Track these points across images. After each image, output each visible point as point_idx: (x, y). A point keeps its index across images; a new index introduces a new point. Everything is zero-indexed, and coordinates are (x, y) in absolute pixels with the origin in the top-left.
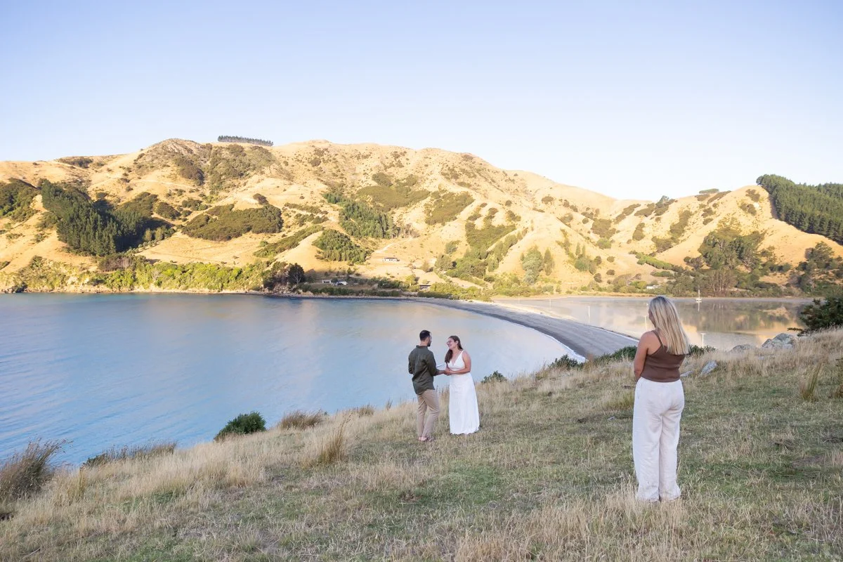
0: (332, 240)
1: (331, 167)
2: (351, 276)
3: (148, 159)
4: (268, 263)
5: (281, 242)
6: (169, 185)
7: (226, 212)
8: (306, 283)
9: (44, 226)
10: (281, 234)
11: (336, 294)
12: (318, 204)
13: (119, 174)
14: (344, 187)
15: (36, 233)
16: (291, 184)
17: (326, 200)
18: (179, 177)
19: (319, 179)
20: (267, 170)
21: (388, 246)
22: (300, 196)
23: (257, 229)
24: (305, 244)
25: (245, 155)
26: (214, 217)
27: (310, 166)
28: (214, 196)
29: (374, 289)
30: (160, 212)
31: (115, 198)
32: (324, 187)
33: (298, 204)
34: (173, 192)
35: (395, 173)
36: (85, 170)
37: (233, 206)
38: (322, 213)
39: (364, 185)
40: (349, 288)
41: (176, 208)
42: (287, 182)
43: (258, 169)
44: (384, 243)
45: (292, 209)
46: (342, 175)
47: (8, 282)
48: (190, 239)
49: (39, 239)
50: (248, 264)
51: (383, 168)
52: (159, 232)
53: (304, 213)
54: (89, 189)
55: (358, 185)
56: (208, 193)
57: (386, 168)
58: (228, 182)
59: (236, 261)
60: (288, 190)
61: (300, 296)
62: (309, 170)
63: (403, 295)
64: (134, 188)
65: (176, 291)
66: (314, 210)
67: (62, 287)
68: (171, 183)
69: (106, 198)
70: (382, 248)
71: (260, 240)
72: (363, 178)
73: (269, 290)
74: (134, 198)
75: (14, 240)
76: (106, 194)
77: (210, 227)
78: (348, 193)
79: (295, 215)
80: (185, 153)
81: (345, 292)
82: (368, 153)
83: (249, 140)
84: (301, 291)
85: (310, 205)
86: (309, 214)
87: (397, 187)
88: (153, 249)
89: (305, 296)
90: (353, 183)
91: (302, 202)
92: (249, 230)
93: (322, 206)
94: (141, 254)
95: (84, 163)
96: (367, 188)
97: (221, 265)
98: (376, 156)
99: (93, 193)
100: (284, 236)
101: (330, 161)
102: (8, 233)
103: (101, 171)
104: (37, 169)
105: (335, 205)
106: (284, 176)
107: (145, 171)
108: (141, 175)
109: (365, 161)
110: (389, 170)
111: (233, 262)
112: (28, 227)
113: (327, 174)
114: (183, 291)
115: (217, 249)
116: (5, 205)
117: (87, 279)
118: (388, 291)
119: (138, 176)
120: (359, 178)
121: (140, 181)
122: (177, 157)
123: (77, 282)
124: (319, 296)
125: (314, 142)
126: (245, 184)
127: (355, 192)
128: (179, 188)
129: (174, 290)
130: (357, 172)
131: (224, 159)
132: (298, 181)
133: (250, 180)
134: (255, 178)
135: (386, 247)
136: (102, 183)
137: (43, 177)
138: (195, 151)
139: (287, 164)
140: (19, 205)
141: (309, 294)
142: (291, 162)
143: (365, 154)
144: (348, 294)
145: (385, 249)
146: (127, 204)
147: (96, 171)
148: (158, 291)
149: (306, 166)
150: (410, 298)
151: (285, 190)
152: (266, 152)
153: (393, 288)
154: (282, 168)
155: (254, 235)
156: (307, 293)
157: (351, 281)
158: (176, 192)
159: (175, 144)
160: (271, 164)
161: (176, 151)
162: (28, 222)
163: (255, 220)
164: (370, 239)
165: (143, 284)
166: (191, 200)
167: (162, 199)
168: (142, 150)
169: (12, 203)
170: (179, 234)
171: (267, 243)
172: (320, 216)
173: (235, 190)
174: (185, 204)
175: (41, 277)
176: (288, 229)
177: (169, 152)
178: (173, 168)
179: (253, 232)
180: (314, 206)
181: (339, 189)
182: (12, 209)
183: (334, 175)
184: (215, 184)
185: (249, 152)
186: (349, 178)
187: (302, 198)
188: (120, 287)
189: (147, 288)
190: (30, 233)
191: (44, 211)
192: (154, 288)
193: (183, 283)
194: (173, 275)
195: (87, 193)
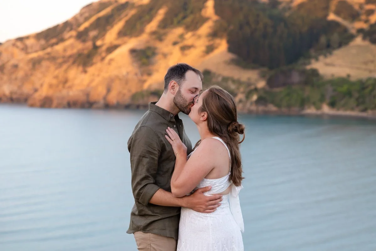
9: (214, 34)
15: (207, 43)
30: (337, 13)
49: (210, 49)
52: (335, 37)
65: (353, 113)
75: (187, 52)
88: (329, 60)
94: (313, 66)
102: (181, 45)
112: (199, 37)
114: (360, 114)
117: (255, 98)
140: (192, 12)
148: (330, 113)
162: (199, 32)
165: (314, 104)
169: (185, 9)
170: (359, 40)
182: (184, 18)
188: (289, 106)
189: (319, 108)
190: (201, 44)
191: (215, 18)
192: (326, 109)
193: (361, 103)
194: (349, 94)
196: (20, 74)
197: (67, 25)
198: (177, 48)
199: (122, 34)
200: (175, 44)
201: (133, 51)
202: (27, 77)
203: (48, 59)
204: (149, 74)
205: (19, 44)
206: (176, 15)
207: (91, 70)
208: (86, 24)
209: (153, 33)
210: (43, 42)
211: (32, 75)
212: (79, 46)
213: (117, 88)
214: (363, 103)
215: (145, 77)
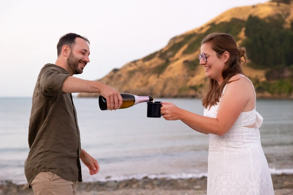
104: (254, 10)
195: (283, 22)
196: (122, 80)
199: (185, 53)
201: (186, 62)
202: (125, 83)
203: (140, 71)
204: (193, 76)
205: (132, 64)
207: (161, 76)
211: (129, 81)
212: (160, 62)
213: (170, 85)
215: (190, 78)
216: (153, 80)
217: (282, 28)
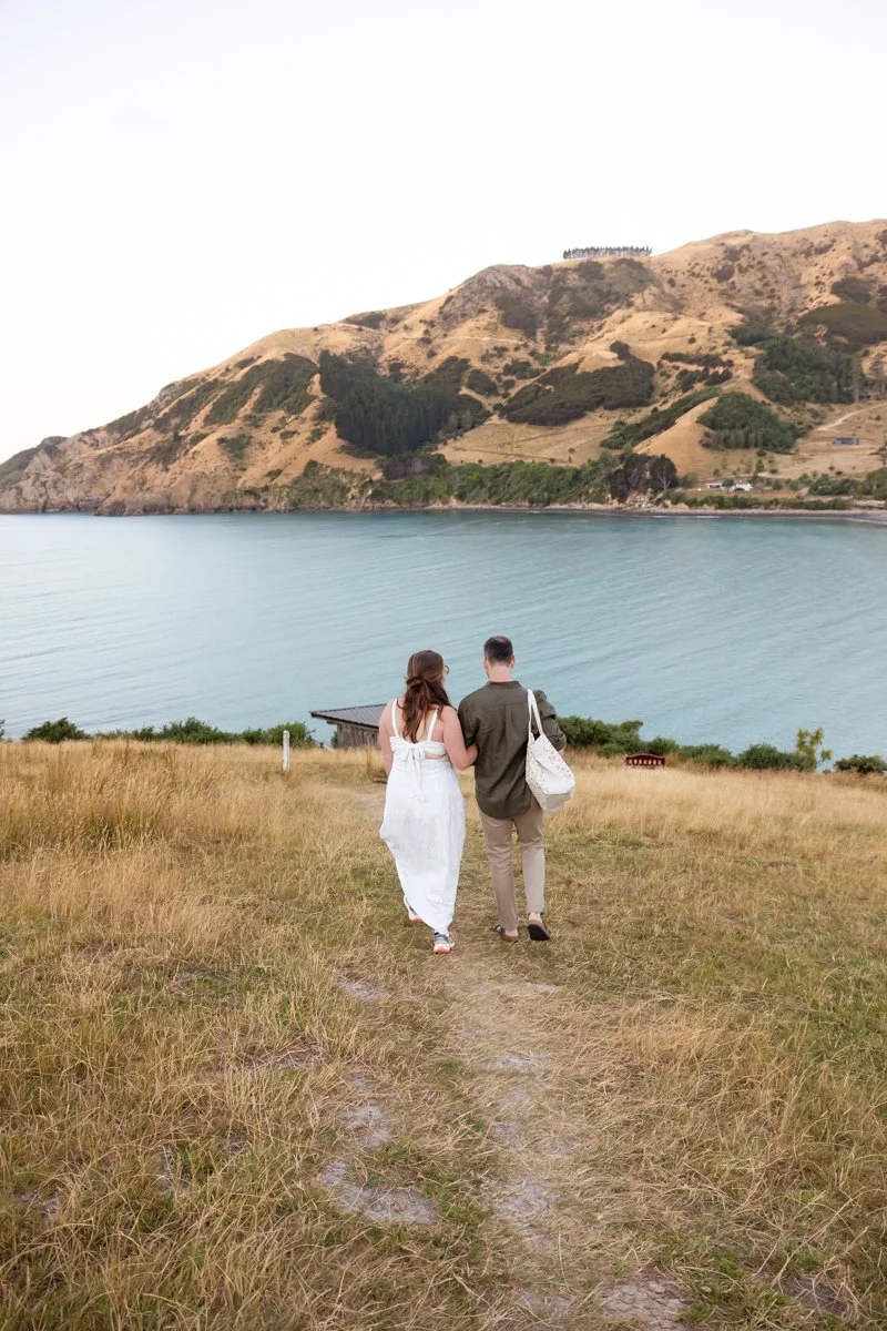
0: (735, 412)
1: (753, 279)
2: (760, 475)
3: (459, 303)
4: (622, 458)
5: (648, 421)
6: (486, 340)
7: (566, 378)
8: (679, 490)
9: (321, 416)
10: (651, 408)
11: (728, 508)
12: (720, 350)
13: (419, 333)
14: (774, 314)
15: (313, 428)
16: (676, 319)
17: (734, 341)
18: (500, 326)
19: (727, 305)
20: (637, 300)
21: (846, 417)
22: (689, 337)
23: (613, 402)
24: (686, 422)
25: (602, 277)
26: (547, 387)
27: (713, 281)
28: (551, 353)
29: (799, 497)
30: (471, 386)
31: (413, 370)
32: (734, 318)
33: (684, 352)
34: (491, 352)
35: (880, 275)
36: (377, 331)
37: (576, 366)
38: (723, 364)
39: (812, 306)
40: (753, 496)
41: (493, 379)
42: (669, 316)
43: (624, 300)
44: (838, 411)
45: (674, 363)
46: (773, 291)
47: (281, 499)
48: (512, 426)
49: (317, 435)
50: (590, 461)
51: (856, 267)
52: (467, 416)
53: (693, 368)
54: (381, 360)
55: (802, 307)
56: (542, 351)
57: (862, 266)
58: (575, 327)
59: (573, 456)
60: (671, 331)
61: (666, 511)
62: (711, 290)
63: (856, 506)
64: (439, 351)
65: (484, 506)
66: (710, 360)
67: (342, 504)
68: (488, 339)
69: (402, 371)
70: (834, 421)
71: (616, 420)
72: (814, 293)
73: (620, 501)
74: (437, 367)
75: (289, 440)
76: (401, 365)
77: (539, 404)
78: (781, 324)
79: (677, 372)
80: (512, 286)
81: (744, 504)
82: (827, 241)
83: (611, 251)
84: (668, 502)
85: (705, 352)
86: (701, 369)
87: (881, 302)
88: (458, 444)
89: (674, 511)
90: (793, 301)
91: (692, 348)
92: (598, 404)
93: (725, 352)
94: (440, 452)
95: (372, 320)
96: (819, 308)
97: (550, 464)
98: (844, 246)
99: (385, 364)
100: (655, 410)
101: (752, 267)
102: (282, 431)
103: (397, 330)
104: (319, 337)
105: (752, 349)
106: (668, 305)
107: (455, 324)
108: (448, 330)
109: (820, 259)
110: (868, 270)
111: (567, 459)
112: (304, 420)
113: (743, 292)
114: (492, 507)
115: (549, 438)
116: (279, 391)
117: (370, 492)
118: (826, 499)
119: (444, 332)
120: (805, 293)
121: (447, 339)
122: (498, 294)
123: (358, 495)
124: (698, 511)
125: (726, 236)
126: (600, 328)
127: (793, 321)
128: (499, 345)
129: (478, 506)
130: (803, 281)
131: (569, 289)
132: (691, 311)
133: (609, 320)
134: (618, 314)
135: (838, 420)
136: (396, 349)
137: (325, 348)
138: (526, 281)
139: (672, 283)
140: (295, 391)
141: (682, 508)
142: (680, 279)
143: (822, 245)
144: (749, 507)
145: (839, 422)
146: (429, 378)
147: (390, 332)
148: (459, 507)
149: (706, 282)
150: (869, 512)
151: (664, 331)
152: (639, 266)
153: (838, 494)
154: (663, 292)
155: (607, 413)
156: (678, 505)
157: (759, 485)
158: (495, 352)
159: (497, 274)
160: (646, 288)
161: (498, 285)
162: (303, 415)
163: (610, 386)
164: (810, 406)
165: (440, 497)
166: (515, 362)
167: (476, 364)
168: (451, 290)
169: (288, 387)
170: (495, 419)
171: (622, 423)
172: (721, 370)
173: (584, 339)
174: (508, 370)
175: (316, 491)
176: (663, 399)
177: (488, 287)
178: (491, 315)
179: (606, 408)
180: (713, 353)
181: (764, 318)
182: (286, 397)
183: (758, 293)
184: (554, 333)
185: (611, 270)
186: (786, 294)
187: (692, 341)
188: (410, 501)
189: (445, 502)
190: (306, 429)
191: (322, 396)
192: (454, 503)
193: (494, 494)
194: (480, 483)
195: (377, 365)
196: (87, 475)
197: (145, 412)
198: (278, 434)
199: (208, 420)
200: (275, 430)
201: (221, 441)
203: (120, 455)
204: (244, 470)
205: (86, 438)
206: (276, 395)
207: (174, 467)
208: (166, 410)
209: (248, 418)
210: (117, 435)
211: (101, 476)
212: (158, 437)
213: (204, 487)
214: (495, 493)
215: (238, 473)
216: (154, 474)
217: (375, 375)
